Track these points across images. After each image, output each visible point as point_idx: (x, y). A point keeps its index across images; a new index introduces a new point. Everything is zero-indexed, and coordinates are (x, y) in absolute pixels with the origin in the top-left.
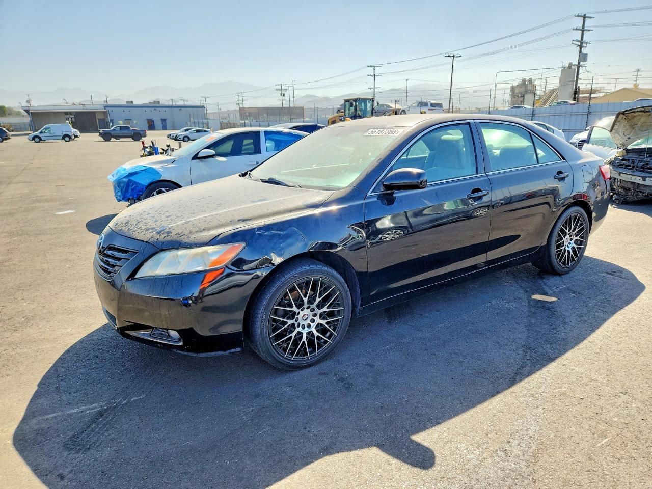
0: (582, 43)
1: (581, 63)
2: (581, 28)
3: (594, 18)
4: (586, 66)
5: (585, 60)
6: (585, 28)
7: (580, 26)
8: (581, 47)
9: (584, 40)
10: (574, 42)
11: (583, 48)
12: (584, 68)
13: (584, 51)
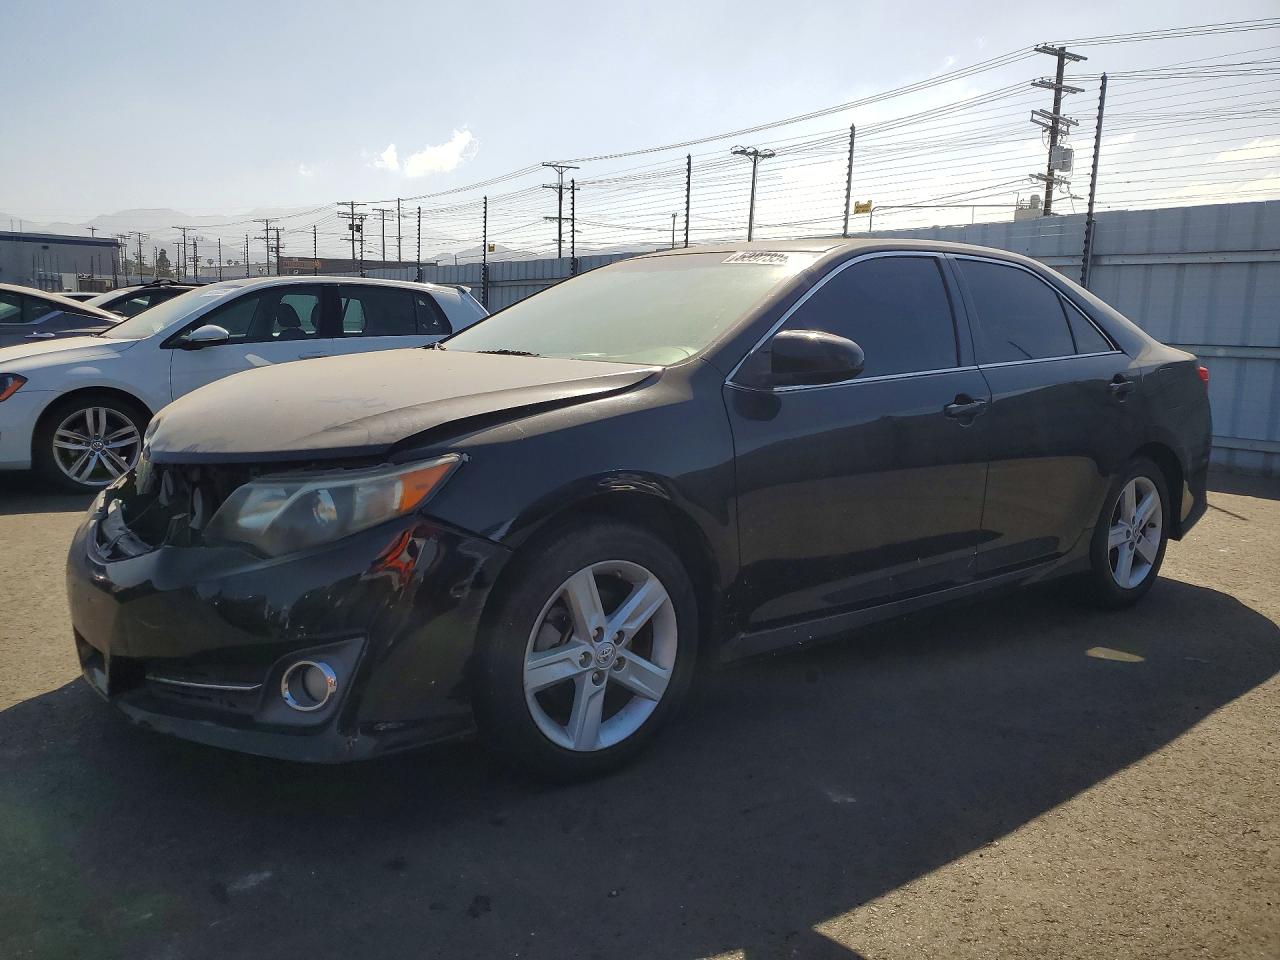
0: (1056, 121)
1: (1057, 173)
2: (1054, 81)
3: (1086, 59)
4: (1069, 183)
5: (1066, 166)
6: (1064, 83)
7: (1052, 74)
8: (1054, 132)
9: (1061, 113)
10: (1036, 117)
11: (1059, 137)
12: (1064, 186)
13: (1065, 142)
